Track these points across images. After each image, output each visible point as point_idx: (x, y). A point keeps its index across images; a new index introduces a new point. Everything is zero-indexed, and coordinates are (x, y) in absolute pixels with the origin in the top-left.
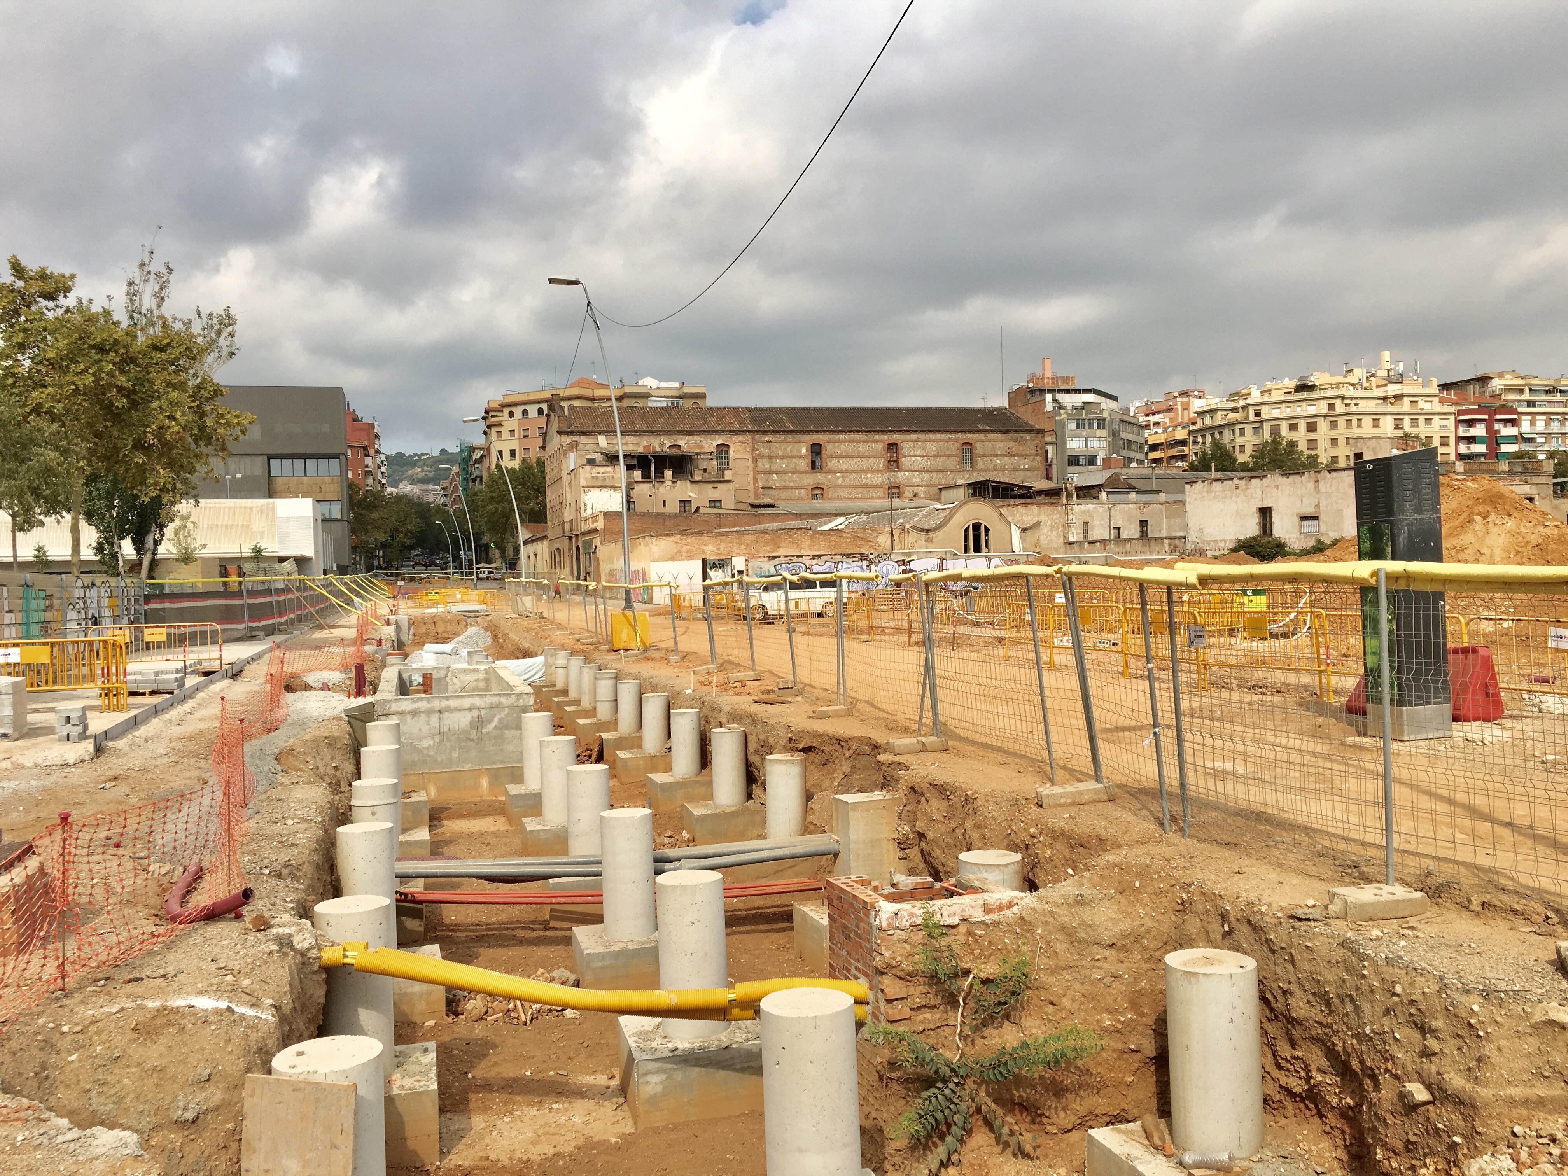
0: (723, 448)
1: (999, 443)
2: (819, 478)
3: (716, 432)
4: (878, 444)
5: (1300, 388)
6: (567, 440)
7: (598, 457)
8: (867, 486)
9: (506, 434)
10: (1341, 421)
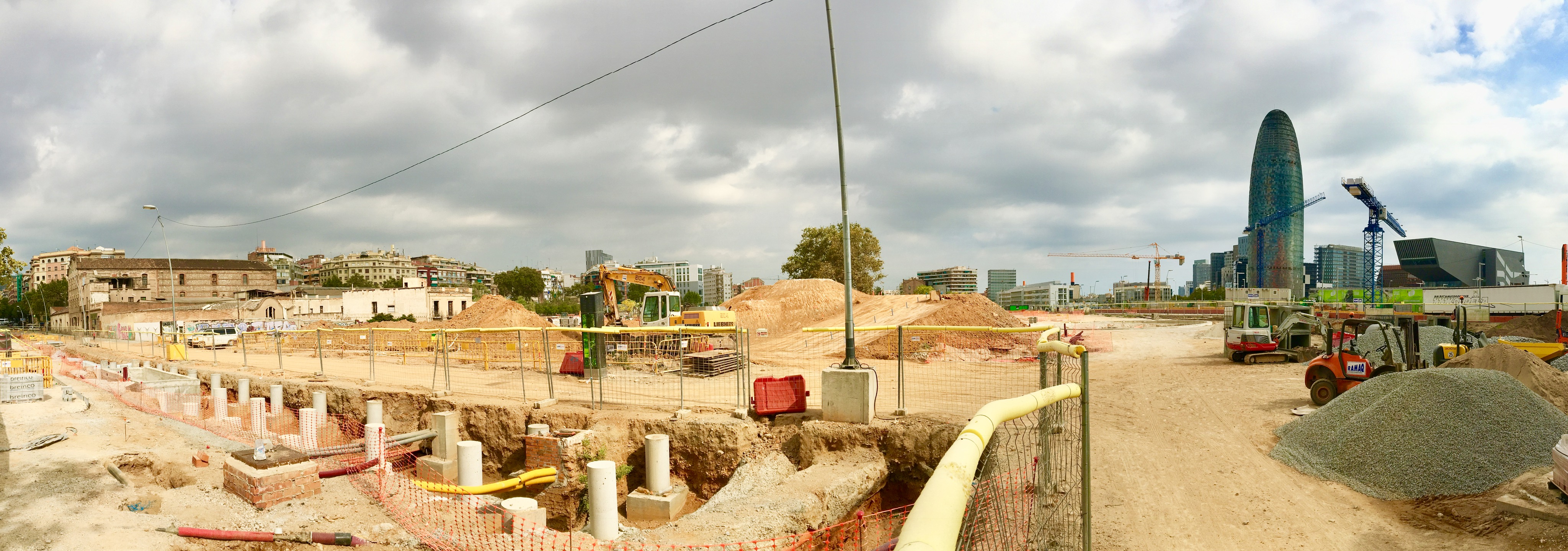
0: (145, 275)
1: (258, 275)
2: (183, 288)
3: (142, 269)
4: (208, 274)
5: (363, 256)
6: (80, 272)
7: (95, 279)
8: (204, 291)
9: (41, 270)
10: (378, 270)
